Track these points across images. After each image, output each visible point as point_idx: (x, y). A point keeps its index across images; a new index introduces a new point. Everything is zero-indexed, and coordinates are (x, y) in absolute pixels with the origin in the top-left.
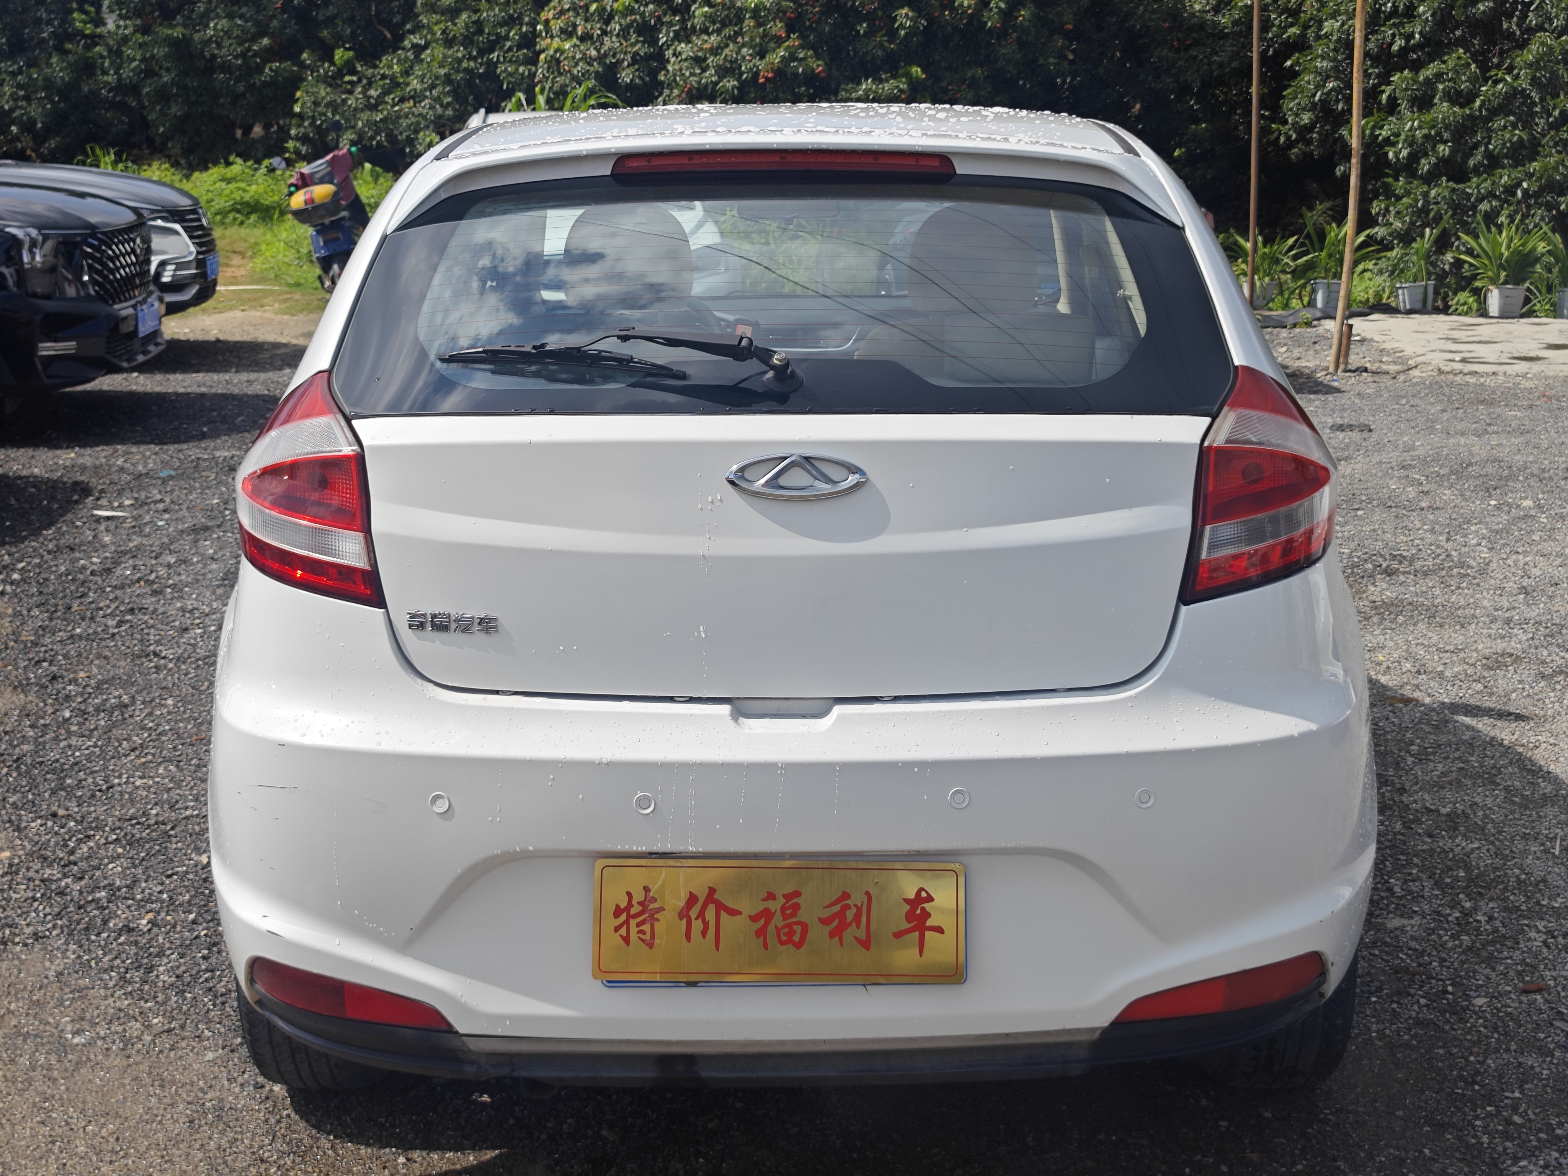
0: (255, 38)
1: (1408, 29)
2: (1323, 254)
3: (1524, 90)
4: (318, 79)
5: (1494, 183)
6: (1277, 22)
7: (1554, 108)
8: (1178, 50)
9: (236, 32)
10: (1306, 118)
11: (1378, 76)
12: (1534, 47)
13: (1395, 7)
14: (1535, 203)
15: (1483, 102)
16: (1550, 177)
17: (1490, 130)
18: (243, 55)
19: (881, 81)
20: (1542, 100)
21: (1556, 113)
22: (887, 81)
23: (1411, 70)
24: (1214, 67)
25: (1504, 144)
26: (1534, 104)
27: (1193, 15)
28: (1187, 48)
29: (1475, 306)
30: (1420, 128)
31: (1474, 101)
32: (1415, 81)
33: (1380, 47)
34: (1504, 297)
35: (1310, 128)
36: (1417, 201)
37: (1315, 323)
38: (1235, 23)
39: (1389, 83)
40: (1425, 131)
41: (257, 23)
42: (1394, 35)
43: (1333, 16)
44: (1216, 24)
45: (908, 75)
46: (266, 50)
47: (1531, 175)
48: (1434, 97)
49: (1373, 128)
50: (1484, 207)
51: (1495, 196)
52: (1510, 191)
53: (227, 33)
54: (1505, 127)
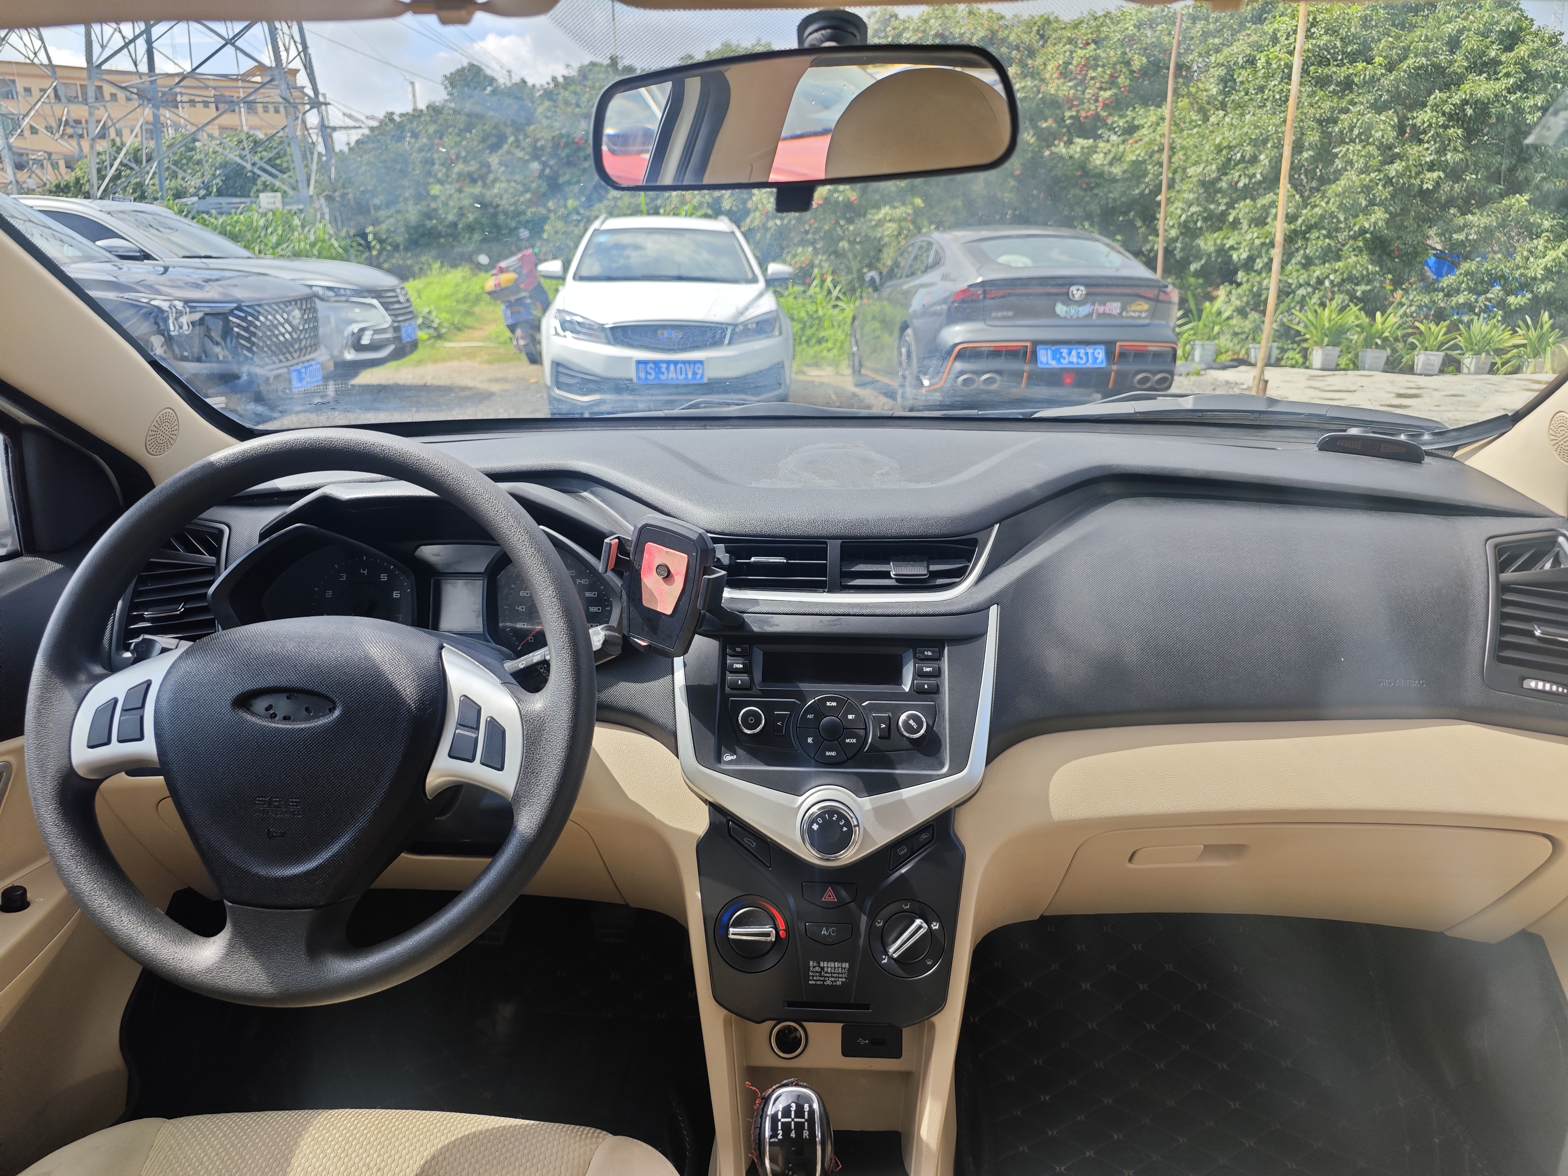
0: (522, 194)
1: (1251, 171)
2: (1201, 324)
3: (1333, 212)
4: (559, 218)
5: (1309, 276)
6: (1152, 171)
7: (1355, 225)
8: (1085, 190)
9: (511, 190)
10: (1173, 233)
11: (1227, 204)
12: (1342, 182)
13: (1243, 157)
14: (1339, 290)
15: (1304, 221)
16: (1351, 272)
17: (1307, 239)
18: (515, 204)
19: (894, 207)
20: (1346, 219)
21: (1356, 228)
22: (898, 207)
23: (1252, 200)
24: (1110, 201)
25: (1317, 250)
26: (1339, 222)
27: (1096, 167)
28: (1092, 189)
29: (1301, 360)
30: (1258, 237)
31: (1297, 220)
32: (1255, 207)
33: (1230, 184)
34: (1326, 355)
35: (1175, 240)
36: (1253, 286)
37: (1202, 372)
38: (1124, 172)
39: (1234, 208)
40: (1262, 240)
41: (524, 185)
42: (1240, 176)
43: (1196, 163)
44: (1110, 173)
45: (912, 204)
46: (530, 201)
47: (1336, 271)
48: (1266, 218)
49: (1223, 239)
50: (1302, 292)
51: (1309, 284)
52: (1320, 282)
53: (506, 191)
54: (1319, 237)
